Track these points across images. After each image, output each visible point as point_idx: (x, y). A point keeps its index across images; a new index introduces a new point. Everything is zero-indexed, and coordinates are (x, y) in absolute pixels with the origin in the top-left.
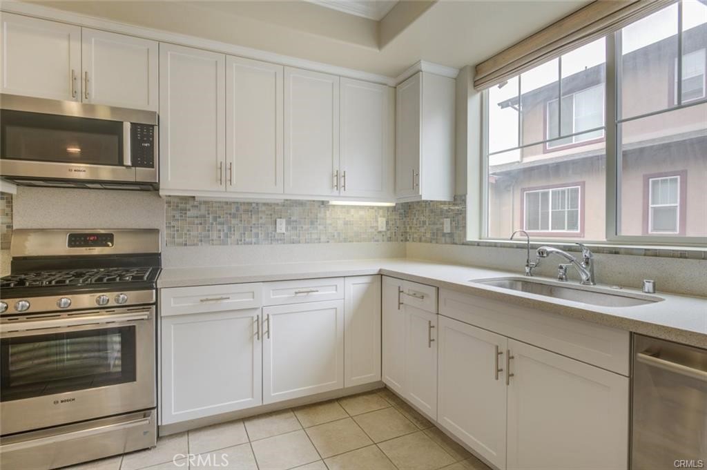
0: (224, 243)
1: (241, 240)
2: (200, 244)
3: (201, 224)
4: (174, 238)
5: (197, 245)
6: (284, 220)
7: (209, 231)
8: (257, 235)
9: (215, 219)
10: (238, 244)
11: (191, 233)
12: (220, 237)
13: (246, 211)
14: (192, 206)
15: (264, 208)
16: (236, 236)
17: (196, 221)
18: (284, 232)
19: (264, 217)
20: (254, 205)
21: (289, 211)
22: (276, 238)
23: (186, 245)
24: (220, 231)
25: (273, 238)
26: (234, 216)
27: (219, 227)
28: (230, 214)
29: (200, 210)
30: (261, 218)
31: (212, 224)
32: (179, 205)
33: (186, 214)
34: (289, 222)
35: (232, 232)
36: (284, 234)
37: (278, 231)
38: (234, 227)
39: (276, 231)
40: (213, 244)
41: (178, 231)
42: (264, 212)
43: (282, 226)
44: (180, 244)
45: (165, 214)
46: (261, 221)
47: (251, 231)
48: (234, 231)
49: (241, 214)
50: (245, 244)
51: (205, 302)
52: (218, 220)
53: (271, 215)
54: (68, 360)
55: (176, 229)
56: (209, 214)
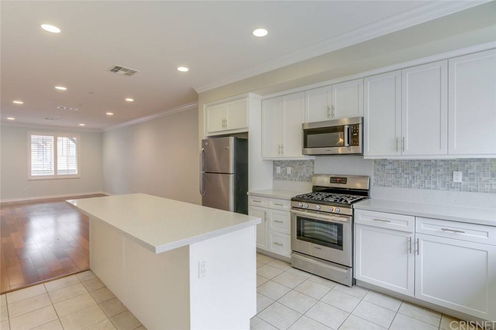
0: (410, 187)
1: (422, 186)
2: (393, 186)
3: (394, 174)
4: (378, 181)
5: (391, 186)
6: (461, 172)
7: (399, 178)
8: (435, 183)
9: (403, 171)
10: (419, 188)
11: (388, 179)
12: (406, 183)
13: (426, 166)
14: (389, 163)
15: (441, 163)
16: (418, 183)
17: (391, 172)
18: (461, 181)
19: (441, 170)
20: (432, 161)
21: (466, 165)
22: (453, 186)
23: (384, 186)
24: (406, 178)
25: (450, 186)
26: (417, 169)
27: (406, 176)
28: (414, 168)
29: (393, 165)
30: (439, 171)
31: (401, 174)
32: (381, 162)
33: (385, 167)
34: (465, 174)
35: (415, 179)
36: (461, 183)
37: (455, 180)
38: (417, 177)
39: (452, 180)
40: (401, 187)
41: (380, 177)
42: (442, 166)
43: (458, 177)
44: (381, 185)
45: (373, 168)
46: (438, 173)
47: (430, 179)
48: (417, 179)
49: (422, 168)
50: (425, 188)
51: (377, 221)
52: (405, 171)
53: (448, 168)
54: (317, 230)
55: (379, 176)
56: (399, 168)
